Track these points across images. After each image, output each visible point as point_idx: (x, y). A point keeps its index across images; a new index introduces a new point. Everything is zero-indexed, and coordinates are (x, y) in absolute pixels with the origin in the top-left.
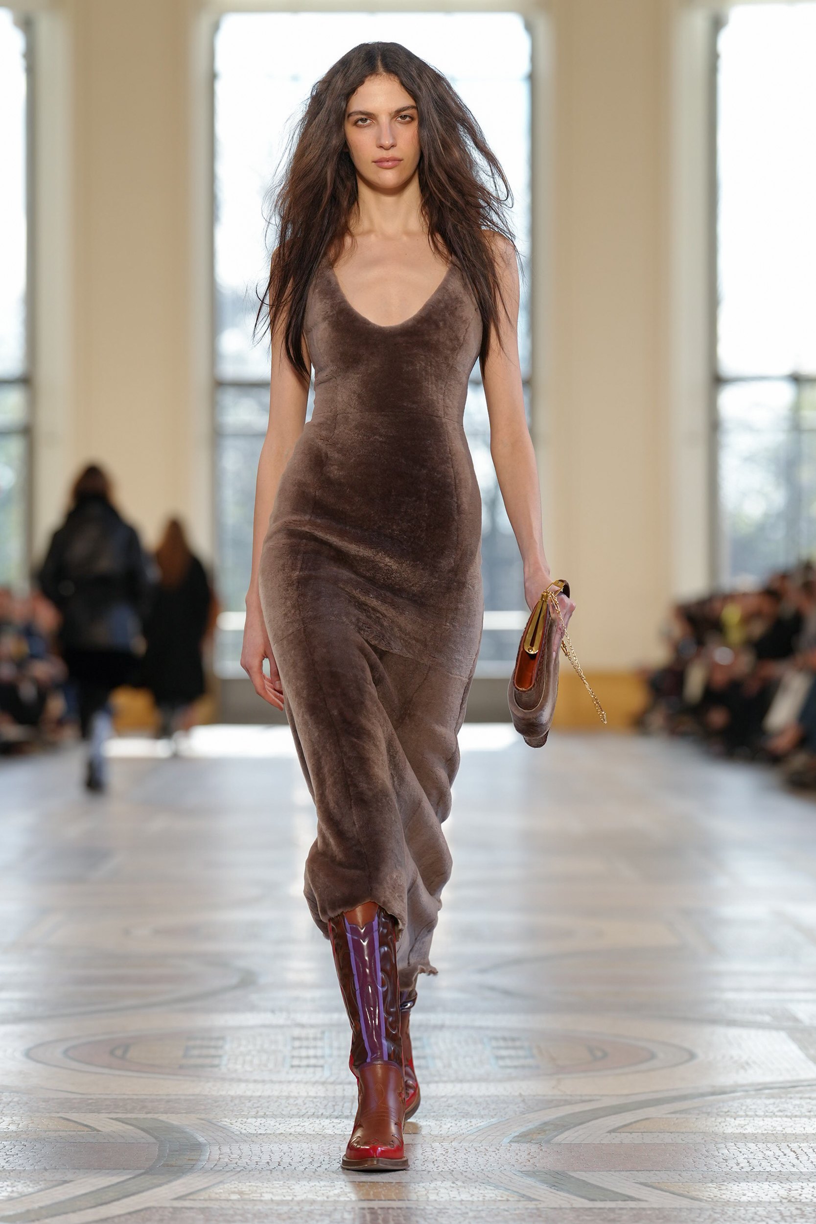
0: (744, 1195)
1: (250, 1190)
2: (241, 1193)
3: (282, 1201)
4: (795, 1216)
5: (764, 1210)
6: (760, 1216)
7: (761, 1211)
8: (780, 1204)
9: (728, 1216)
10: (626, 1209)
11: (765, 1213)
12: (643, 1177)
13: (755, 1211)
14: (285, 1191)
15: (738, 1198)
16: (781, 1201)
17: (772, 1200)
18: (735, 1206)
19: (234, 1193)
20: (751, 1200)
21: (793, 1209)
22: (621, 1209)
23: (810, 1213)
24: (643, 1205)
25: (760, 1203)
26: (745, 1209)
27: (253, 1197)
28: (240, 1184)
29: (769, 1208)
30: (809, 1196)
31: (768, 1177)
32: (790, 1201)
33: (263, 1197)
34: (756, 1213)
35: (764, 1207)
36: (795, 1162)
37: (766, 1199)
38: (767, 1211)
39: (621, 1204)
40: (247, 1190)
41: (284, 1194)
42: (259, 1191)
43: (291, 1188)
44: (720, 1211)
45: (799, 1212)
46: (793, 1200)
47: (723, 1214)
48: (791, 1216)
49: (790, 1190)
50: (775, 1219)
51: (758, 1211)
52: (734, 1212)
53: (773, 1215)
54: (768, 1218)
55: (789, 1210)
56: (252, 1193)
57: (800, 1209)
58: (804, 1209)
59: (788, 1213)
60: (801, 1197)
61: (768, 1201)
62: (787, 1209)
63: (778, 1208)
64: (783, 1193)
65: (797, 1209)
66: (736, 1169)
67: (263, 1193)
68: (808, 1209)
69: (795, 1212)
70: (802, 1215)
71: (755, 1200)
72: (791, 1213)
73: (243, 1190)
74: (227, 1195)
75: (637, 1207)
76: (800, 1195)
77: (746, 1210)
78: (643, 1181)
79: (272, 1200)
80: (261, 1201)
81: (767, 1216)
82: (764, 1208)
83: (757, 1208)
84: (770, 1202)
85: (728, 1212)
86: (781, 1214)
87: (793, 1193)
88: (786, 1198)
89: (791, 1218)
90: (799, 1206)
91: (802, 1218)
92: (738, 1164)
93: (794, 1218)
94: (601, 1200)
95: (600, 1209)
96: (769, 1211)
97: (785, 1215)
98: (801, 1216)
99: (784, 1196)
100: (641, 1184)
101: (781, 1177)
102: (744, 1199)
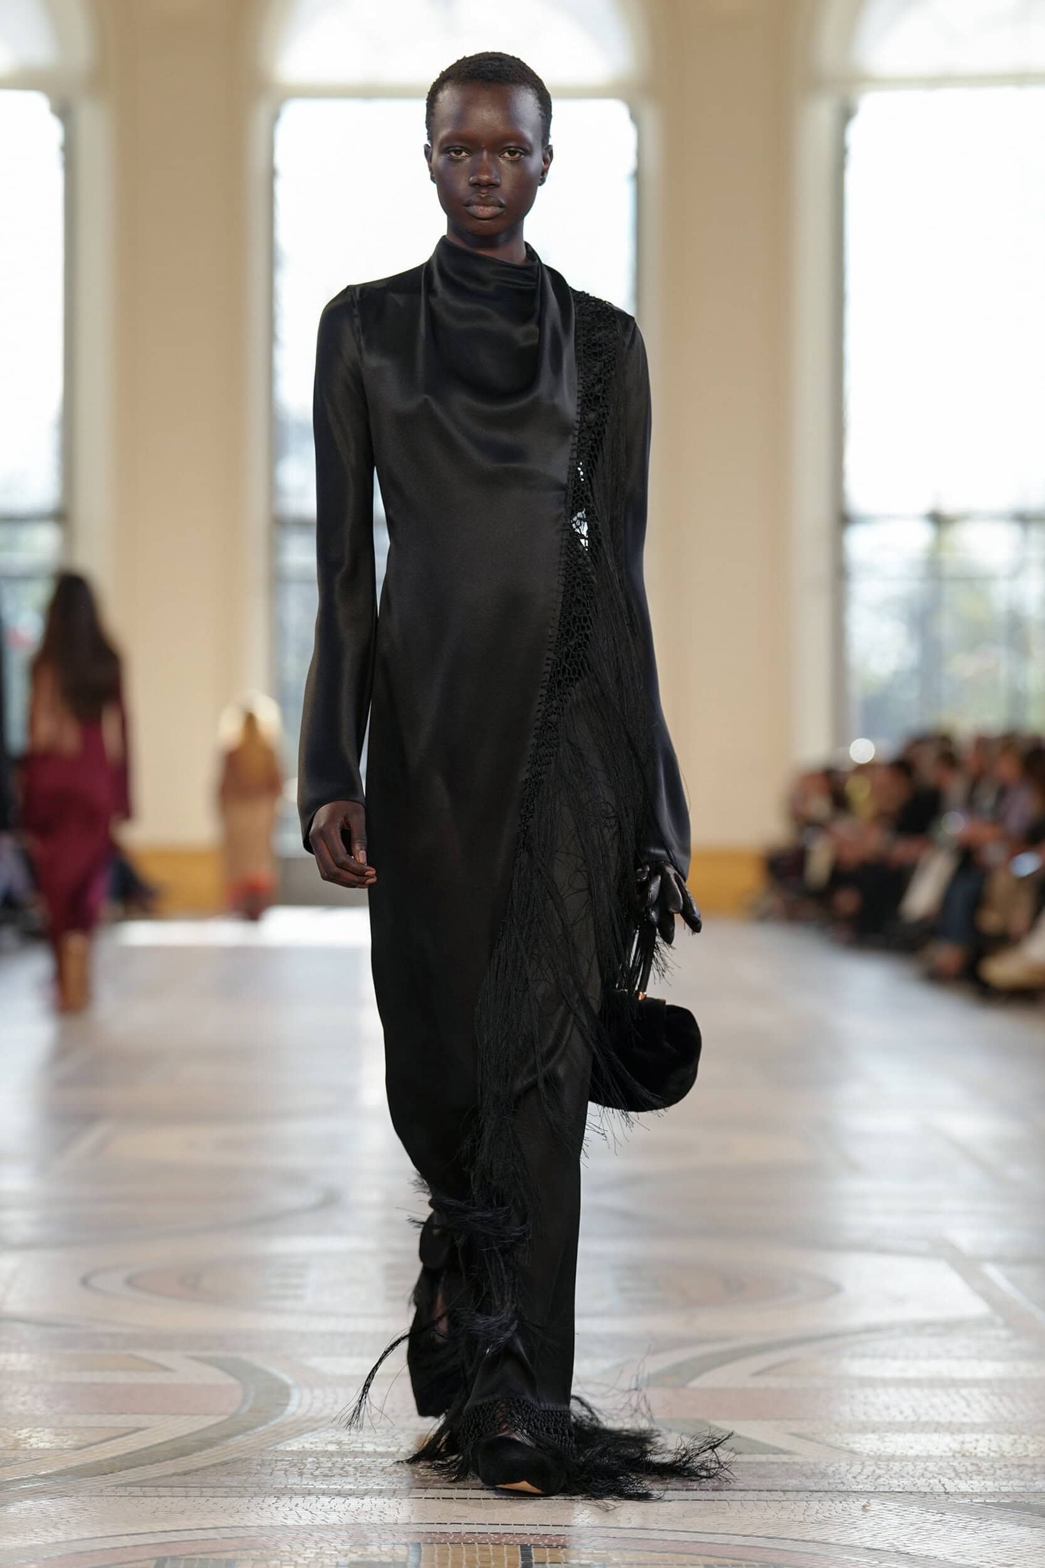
0: (911, 1448)
1: (349, 1440)
2: (339, 1443)
3: (387, 1452)
4: (971, 1472)
5: (935, 1465)
6: (931, 1472)
7: (931, 1466)
8: (952, 1459)
9: (894, 1472)
10: (777, 1463)
11: (936, 1469)
12: (794, 1427)
13: (926, 1466)
14: (388, 1440)
15: (905, 1452)
16: (954, 1456)
17: (943, 1454)
18: (902, 1460)
19: (331, 1442)
20: (920, 1454)
21: (967, 1464)
22: (772, 1463)
23: (988, 1469)
24: (797, 1459)
25: (929, 1458)
26: (913, 1464)
27: (354, 1447)
28: (338, 1433)
29: (941, 1464)
30: (986, 1450)
31: (938, 1427)
32: (963, 1455)
33: (365, 1447)
34: (926, 1470)
35: (935, 1462)
36: (967, 1410)
37: (937, 1453)
38: (938, 1466)
39: (772, 1458)
40: (346, 1439)
41: (389, 1444)
42: (359, 1441)
43: (396, 1437)
44: (885, 1467)
45: (974, 1468)
46: (967, 1454)
47: (889, 1470)
48: (966, 1473)
49: (963, 1443)
50: (948, 1476)
51: (928, 1466)
52: (900, 1468)
53: (947, 1471)
54: (940, 1474)
55: (964, 1466)
56: (352, 1443)
57: (977, 1465)
58: (980, 1465)
59: (963, 1470)
60: (976, 1451)
61: (939, 1454)
62: (962, 1464)
63: (951, 1464)
64: (956, 1446)
65: (973, 1464)
66: (900, 1418)
67: (366, 1442)
68: (985, 1464)
69: (970, 1468)
70: (979, 1471)
71: (925, 1454)
72: (966, 1469)
73: (342, 1439)
74: (324, 1445)
75: (791, 1461)
76: (975, 1448)
77: (915, 1466)
78: (795, 1430)
79: (375, 1452)
80: (363, 1452)
81: (938, 1472)
82: (935, 1464)
83: (927, 1464)
84: (941, 1457)
85: (894, 1468)
86: (955, 1470)
87: (967, 1446)
88: (959, 1452)
89: (967, 1475)
90: (974, 1462)
91: (979, 1475)
92: (901, 1413)
93: (970, 1475)
94: (750, 1453)
95: (748, 1463)
96: (941, 1467)
97: (959, 1471)
98: (978, 1473)
99: (957, 1450)
100: (793, 1434)
101: (951, 1428)
102: (912, 1453)
